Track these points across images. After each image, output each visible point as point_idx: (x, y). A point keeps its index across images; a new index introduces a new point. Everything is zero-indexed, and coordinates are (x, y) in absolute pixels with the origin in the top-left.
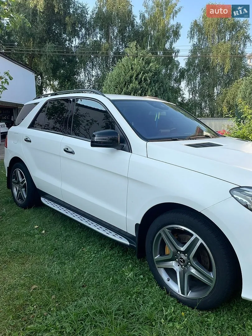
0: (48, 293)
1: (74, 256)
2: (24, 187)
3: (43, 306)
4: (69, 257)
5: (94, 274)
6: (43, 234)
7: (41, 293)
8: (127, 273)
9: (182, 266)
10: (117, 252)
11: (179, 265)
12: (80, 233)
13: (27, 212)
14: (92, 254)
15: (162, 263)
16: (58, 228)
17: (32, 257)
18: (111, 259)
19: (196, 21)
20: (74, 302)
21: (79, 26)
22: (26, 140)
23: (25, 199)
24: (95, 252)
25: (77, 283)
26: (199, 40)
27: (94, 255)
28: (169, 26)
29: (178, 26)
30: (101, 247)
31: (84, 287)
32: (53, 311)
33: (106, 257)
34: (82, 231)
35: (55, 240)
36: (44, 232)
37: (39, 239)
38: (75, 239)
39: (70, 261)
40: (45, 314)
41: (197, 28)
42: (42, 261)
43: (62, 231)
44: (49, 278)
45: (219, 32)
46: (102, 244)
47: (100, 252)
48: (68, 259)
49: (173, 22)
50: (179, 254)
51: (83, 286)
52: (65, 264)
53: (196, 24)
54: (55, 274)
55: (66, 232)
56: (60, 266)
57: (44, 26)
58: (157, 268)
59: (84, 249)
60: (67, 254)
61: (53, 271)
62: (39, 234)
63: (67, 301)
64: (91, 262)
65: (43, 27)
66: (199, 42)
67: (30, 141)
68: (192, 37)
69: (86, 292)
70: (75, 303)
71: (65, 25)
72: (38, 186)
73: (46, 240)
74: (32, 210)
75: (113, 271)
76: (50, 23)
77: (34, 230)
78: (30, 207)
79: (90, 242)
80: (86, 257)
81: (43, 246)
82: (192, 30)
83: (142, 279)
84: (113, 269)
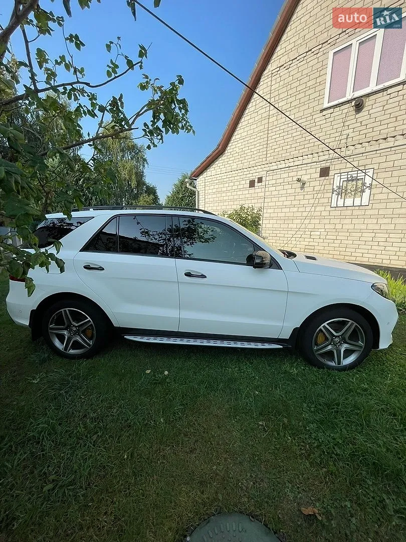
15: (321, 350)
36: (166, 372)
45: (122, 151)
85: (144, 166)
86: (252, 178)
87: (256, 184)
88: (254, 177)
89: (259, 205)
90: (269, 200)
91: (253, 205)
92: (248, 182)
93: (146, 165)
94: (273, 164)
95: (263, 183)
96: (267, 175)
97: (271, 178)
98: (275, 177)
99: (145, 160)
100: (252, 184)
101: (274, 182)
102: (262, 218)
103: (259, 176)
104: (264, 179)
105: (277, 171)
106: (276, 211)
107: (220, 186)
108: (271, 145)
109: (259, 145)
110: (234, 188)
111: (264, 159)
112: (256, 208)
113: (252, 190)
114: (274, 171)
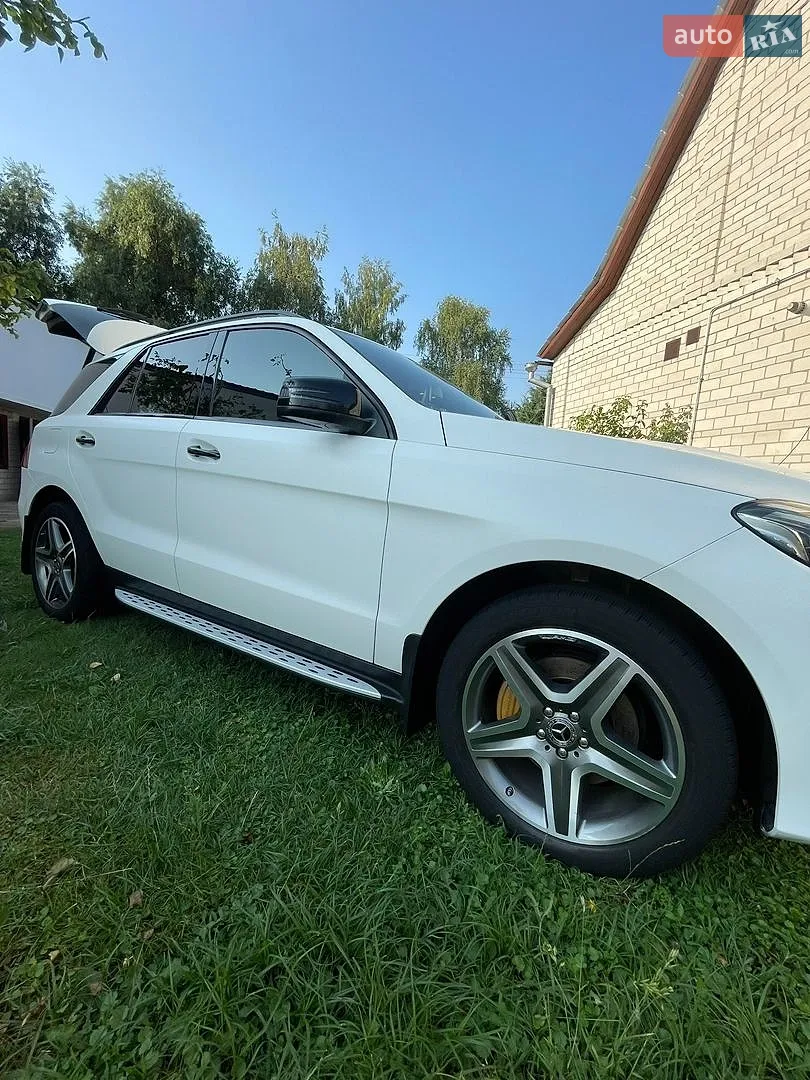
0: (114, 884)
1: (208, 741)
2: (69, 563)
3: (91, 948)
4: (194, 745)
5: (276, 793)
6: (115, 682)
7: (86, 891)
8: (376, 780)
9: (558, 748)
10: (336, 722)
11: (547, 748)
12: (225, 676)
13: (74, 629)
14: (264, 730)
15: (493, 743)
16: (162, 664)
17: (71, 752)
18: (320, 741)
19: (428, 322)
20: (215, 911)
21: (221, 298)
22: (82, 441)
23: (68, 595)
24: (274, 725)
25: (225, 832)
26: (432, 353)
27: (269, 735)
28: (385, 323)
29: (400, 326)
30: (288, 710)
31: (250, 843)
32: (129, 972)
33: (306, 738)
34: (229, 672)
35: (149, 699)
36: (117, 677)
37: (99, 698)
38: (211, 694)
39: (198, 757)
40: (96, 987)
41: (428, 334)
42: (102, 764)
43: (171, 675)
44: (125, 822)
45: (464, 345)
46: (290, 701)
47: (286, 725)
48: (192, 752)
49: (391, 318)
50: (548, 713)
51: (244, 841)
52: (180, 767)
53: (428, 327)
54: (147, 806)
55: (183, 676)
56: (165, 776)
57: (148, 285)
58: (474, 760)
59: (239, 720)
60: (184, 736)
61: (140, 794)
62: (101, 685)
63: (189, 911)
64: (264, 757)
65: (147, 288)
66: (433, 357)
67: (93, 443)
68: (421, 347)
69: (258, 862)
70: (220, 912)
71: (193, 291)
72: (110, 558)
73: (123, 699)
74: (88, 623)
75: (333, 778)
76: (161, 284)
77: (87, 672)
78: (81, 617)
79: (254, 699)
80: (249, 743)
81: (112, 716)
82: (422, 335)
83: (423, 795)
84: (334, 774)
85: (502, 370)
86: (672, 337)
87: (683, 349)
88: (679, 332)
89: (685, 401)
90: (714, 384)
91: (671, 403)
92: (663, 347)
93: (507, 368)
94: (732, 287)
95: (702, 342)
96: (714, 319)
97: (723, 324)
98: (733, 321)
99: (506, 359)
100: (672, 351)
101: (731, 333)
102: (690, 435)
103: (690, 328)
104: (703, 332)
105: (741, 302)
106: (731, 410)
107: (600, 368)
108: (728, 239)
109: (697, 247)
110: (629, 367)
111: (708, 280)
112: (676, 411)
113: (671, 366)
114: (733, 305)
